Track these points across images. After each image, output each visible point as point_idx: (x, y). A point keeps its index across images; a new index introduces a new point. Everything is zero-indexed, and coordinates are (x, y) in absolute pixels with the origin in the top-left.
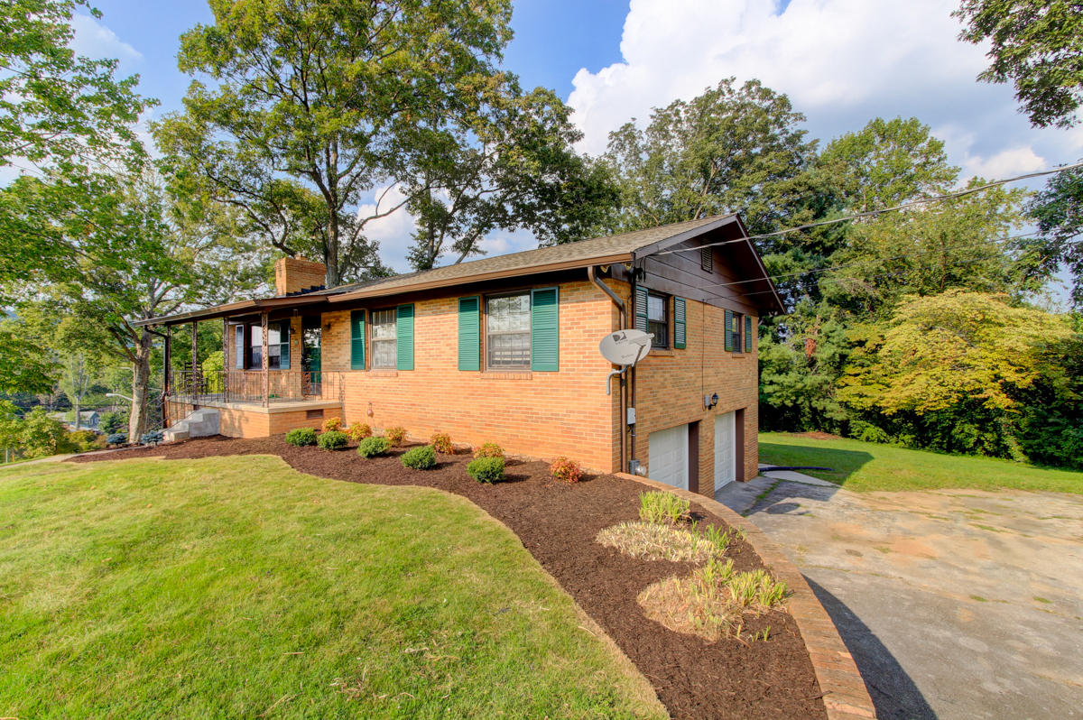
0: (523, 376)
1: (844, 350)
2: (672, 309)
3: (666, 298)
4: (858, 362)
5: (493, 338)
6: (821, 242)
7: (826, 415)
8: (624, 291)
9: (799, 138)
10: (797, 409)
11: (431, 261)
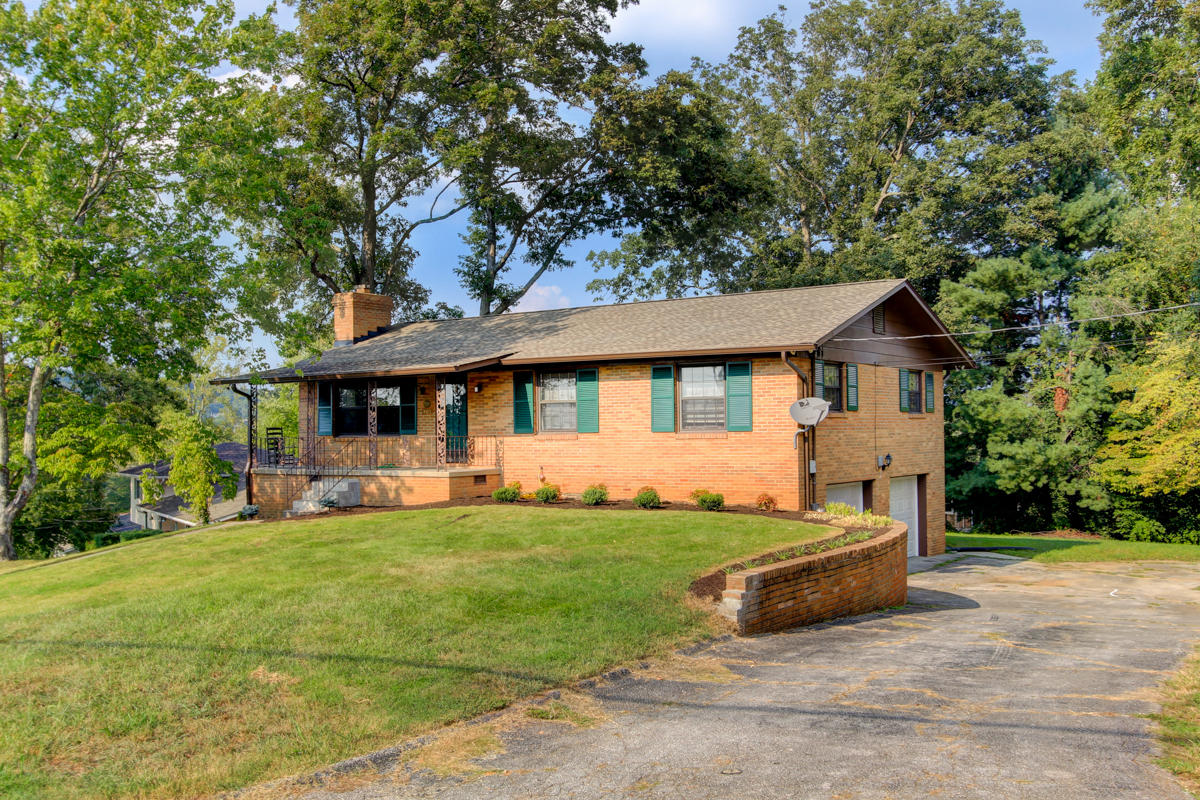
0: (720, 436)
1: (1104, 406)
2: (844, 374)
3: (838, 366)
4: (1124, 423)
5: (685, 402)
6: (1074, 238)
7: (1082, 504)
8: (806, 366)
9: (1040, 71)
10: (1042, 496)
11: (491, 276)
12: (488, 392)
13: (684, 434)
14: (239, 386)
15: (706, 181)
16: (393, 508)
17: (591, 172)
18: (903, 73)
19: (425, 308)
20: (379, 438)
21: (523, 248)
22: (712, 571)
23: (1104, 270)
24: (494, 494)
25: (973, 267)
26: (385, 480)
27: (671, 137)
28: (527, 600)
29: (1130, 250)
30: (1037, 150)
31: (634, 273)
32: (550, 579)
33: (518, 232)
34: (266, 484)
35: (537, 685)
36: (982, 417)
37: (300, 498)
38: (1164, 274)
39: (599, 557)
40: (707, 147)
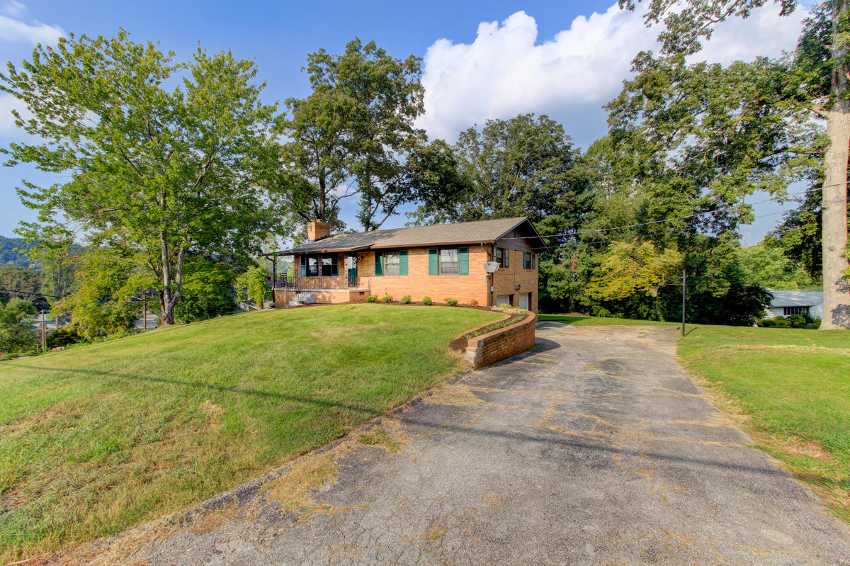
0: (456, 277)
1: (590, 268)
2: (504, 254)
3: (502, 250)
4: (597, 274)
5: (442, 263)
6: (580, 208)
7: (581, 303)
8: (490, 249)
9: (569, 147)
10: (566, 301)
11: (369, 218)
12: (365, 259)
13: (442, 276)
14: (270, 257)
15: (449, 183)
16: (327, 304)
17: (406, 179)
18: (520, 146)
19: (345, 230)
20: (323, 277)
21: (381, 207)
22: (459, 336)
23: (590, 220)
24: (367, 299)
25: (544, 219)
26: (325, 294)
27: (436, 164)
28: (371, 352)
29: (600, 213)
30: (568, 176)
31: (422, 220)
32: (383, 340)
33: (379, 202)
34: (280, 296)
35: (367, 415)
36: (546, 272)
37: (292, 300)
38: (612, 222)
39: (407, 328)
40: (449, 168)
